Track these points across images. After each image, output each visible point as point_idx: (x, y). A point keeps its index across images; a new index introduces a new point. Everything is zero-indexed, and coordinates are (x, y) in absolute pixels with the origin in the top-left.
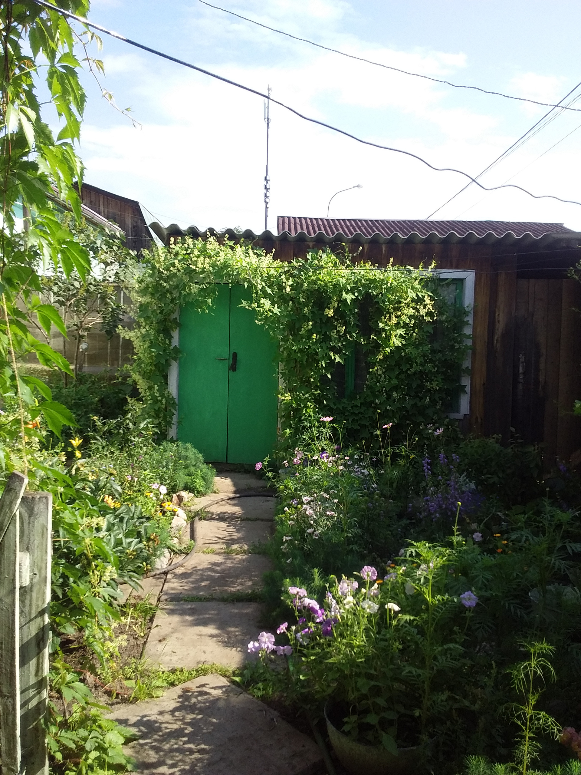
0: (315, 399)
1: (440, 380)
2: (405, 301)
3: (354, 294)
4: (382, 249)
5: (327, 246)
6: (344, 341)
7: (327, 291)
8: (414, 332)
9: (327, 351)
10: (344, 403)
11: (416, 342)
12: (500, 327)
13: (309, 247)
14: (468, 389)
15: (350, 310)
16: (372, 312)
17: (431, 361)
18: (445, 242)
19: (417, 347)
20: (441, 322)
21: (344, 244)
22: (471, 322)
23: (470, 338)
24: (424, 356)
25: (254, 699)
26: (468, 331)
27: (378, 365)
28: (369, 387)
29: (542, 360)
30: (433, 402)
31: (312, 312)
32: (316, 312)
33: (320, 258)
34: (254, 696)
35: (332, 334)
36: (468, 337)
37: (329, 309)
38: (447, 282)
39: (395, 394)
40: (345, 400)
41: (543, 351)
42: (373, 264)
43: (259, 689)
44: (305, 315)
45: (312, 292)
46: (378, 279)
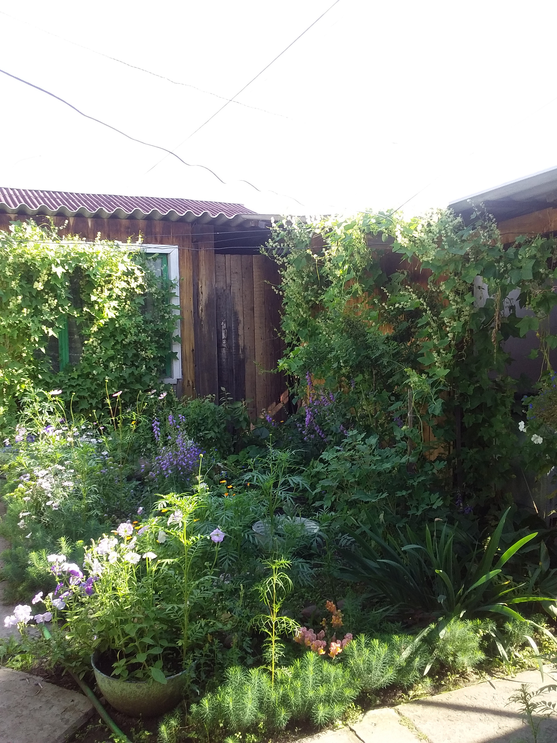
0: (30, 374)
1: (154, 349)
2: (116, 275)
3: (64, 267)
4: (88, 223)
5: (31, 218)
6: (56, 314)
7: (35, 264)
8: (126, 304)
9: (39, 325)
10: (61, 376)
11: (129, 314)
12: (204, 298)
13: (11, 219)
14: (179, 356)
15: (61, 284)
16: (83, 285)
17: (144, 331)
18: (149, 218)
19: (130, 318)
20: (151, 294)
21: (48, 217)
22: (178, 294)
23: (178, 309)
24: (137, 326)
25: (15, 671)
26: (176, 302)
27: (93, 336)
28: (86, 359)
29: (241, 326)
30: (149, 368)
31: (21, 286)
32: (24, 285)
33: (24, 230)
34: (13, 668)
35: (43, 308)
36: (176, 307)
37: (39, 282)
38: (153, 256)
39: (111, 364)
40: (61, 373)
41: (241, 318)
42: (81, 237)
43: (17, 661)
44: (12, 289)
45: (18, 265)
46: (88, 253)
